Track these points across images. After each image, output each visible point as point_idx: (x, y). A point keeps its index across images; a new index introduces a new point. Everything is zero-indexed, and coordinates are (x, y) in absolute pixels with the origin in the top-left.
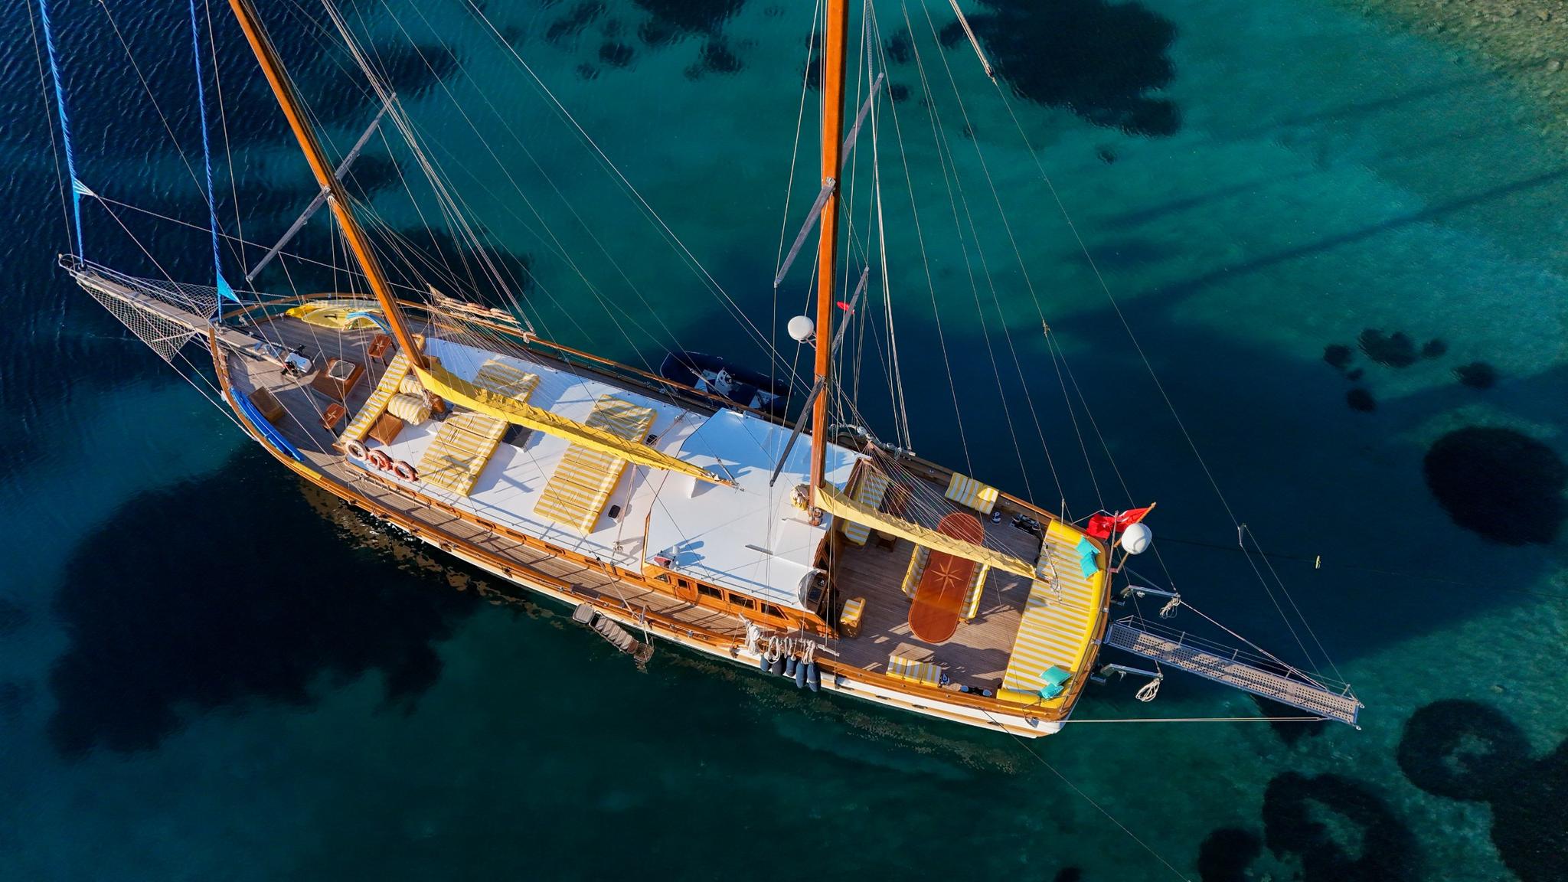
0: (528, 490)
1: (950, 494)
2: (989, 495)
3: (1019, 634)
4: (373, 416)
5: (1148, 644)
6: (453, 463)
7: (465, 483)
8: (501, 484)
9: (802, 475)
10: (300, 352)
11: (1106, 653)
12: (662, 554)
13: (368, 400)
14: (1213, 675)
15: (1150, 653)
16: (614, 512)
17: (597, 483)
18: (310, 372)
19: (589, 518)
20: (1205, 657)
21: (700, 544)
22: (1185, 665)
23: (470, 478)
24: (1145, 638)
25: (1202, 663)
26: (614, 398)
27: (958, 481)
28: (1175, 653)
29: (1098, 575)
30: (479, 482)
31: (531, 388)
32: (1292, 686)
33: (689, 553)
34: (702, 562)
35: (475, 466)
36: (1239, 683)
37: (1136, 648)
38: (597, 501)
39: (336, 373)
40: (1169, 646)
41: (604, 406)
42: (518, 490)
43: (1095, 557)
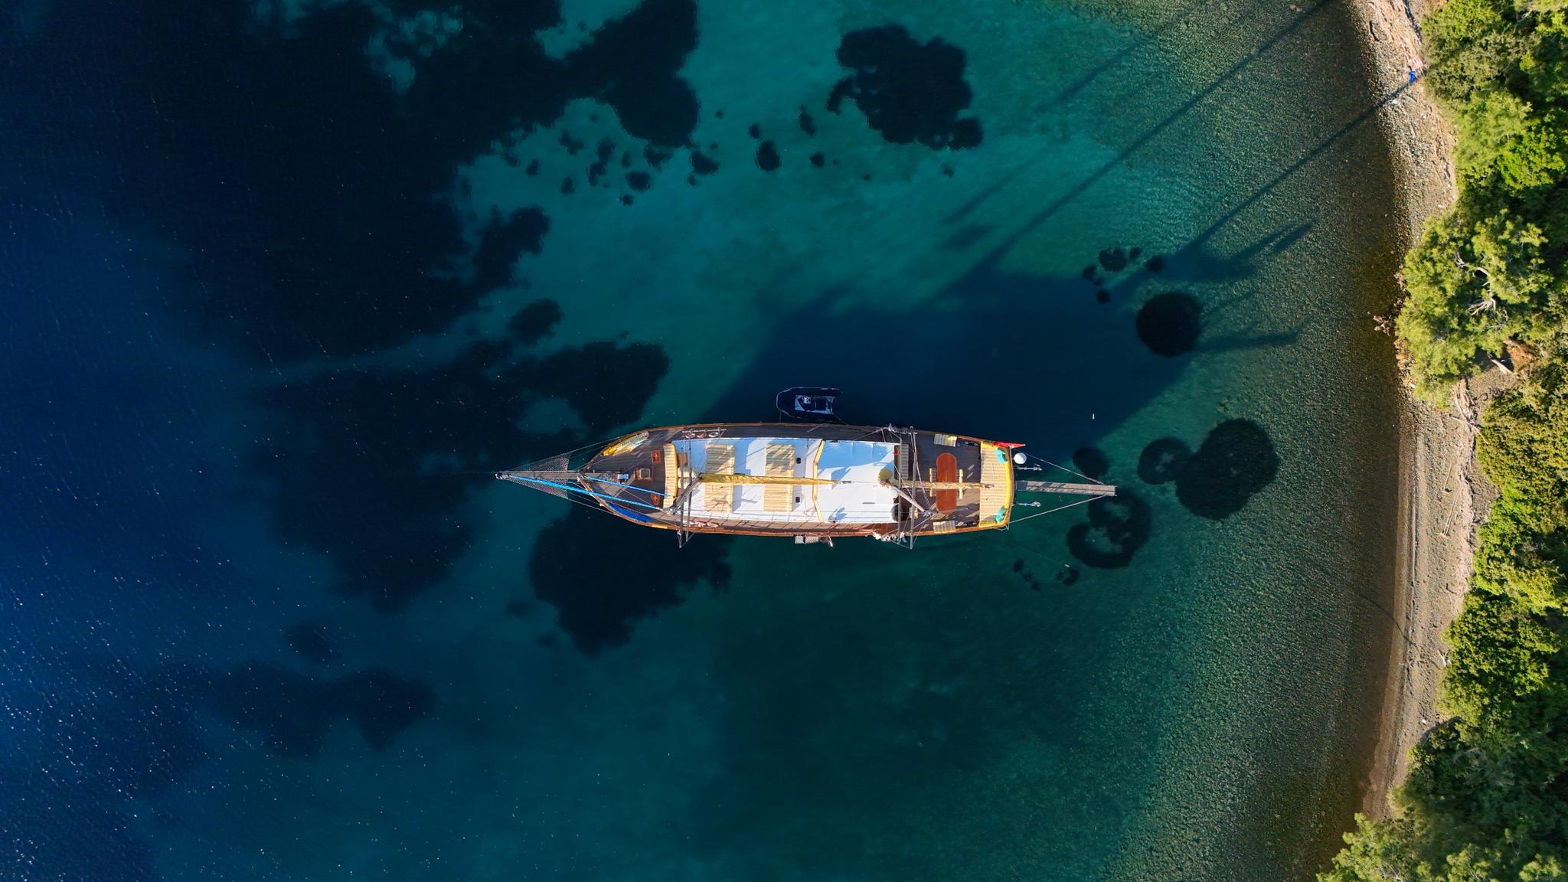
0: (755, 502)
1: (936, 442)
2: (952, 440)
3: (981, 494)
4: (674, 491)
5: (1032, 485)
6: (718, 502)
7: (729, 509)
8: (743, 503)
9: (872, 464)
10: (622, 472)
11: (1018, 495)
12: (830, 518)
13: (666, 485)
14: (1059, 491)
15: (1033, 489)
16: (798, 500)
17: (784, 490)
18: (630, 477)
19: (788, 507)
20: (1055, 484)
21: (843, 509)
22: (1048, 490)
23: (730, 506)
24: (1030, 483)
25: (1054, 488)
26: (772, 444)
27: (938, 436)
28: (1043, 486)
29: (1007, 463)
30: (735, 505)
31: (734, 453)
32: (1090, 486)
33: (841, 514)
34: (847, 516)
35: (729, 499)
36: (1070, 491)
37: (1027, 488)
38: (789, 498)
39: (644, 476)
40: (1040, 484)
41: (770, 450)
42: (750, 503)
43: (1004, 455)
